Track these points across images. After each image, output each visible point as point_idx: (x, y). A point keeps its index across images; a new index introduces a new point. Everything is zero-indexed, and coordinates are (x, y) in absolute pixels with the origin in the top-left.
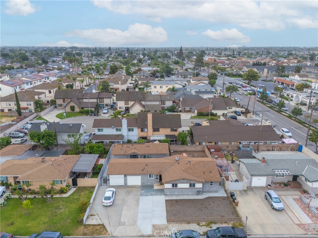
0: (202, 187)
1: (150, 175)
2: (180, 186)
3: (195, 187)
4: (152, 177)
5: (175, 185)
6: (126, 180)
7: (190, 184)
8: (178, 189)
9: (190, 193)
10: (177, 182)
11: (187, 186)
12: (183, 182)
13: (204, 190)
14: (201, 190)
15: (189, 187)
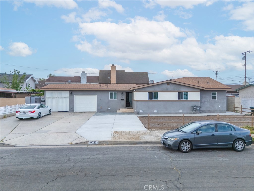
0: (199, 99)
1: (111, 94)
2: (162, 96)
3: (188, 99)
4: (115, 98)
5: (153, 96)
6: (72, 102)
7: (179, 93)
8: (159, 102)
9: (180, 111)
10: (156, 89)
11: (173, 96)
12: (167, 89)
13: (203, 108)
14: (198, 104)
15: (177, 99)
